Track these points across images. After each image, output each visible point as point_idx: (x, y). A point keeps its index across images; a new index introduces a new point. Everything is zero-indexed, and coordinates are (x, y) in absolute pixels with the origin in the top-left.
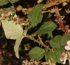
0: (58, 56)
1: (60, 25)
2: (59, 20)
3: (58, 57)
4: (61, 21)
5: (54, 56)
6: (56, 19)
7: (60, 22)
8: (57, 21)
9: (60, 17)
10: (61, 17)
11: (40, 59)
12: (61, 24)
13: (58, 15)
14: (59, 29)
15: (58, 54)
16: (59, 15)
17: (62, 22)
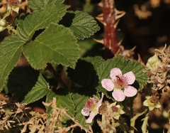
0: (79, 106)
1: (107, 32)
2: (108, 20)
3: (78, 109)
4: (113, 22)
5: (69, 103)
6: (102, 15)
7: (109, 24)
8: (102, 19)
9: (112, 11)
10: (114, 12)
11: (31, 102)
12: (110, 30)
13: (109, 4)
14: (102, 42)
15: (80, 102)
16: (112, 7)
17: (115, 26)
